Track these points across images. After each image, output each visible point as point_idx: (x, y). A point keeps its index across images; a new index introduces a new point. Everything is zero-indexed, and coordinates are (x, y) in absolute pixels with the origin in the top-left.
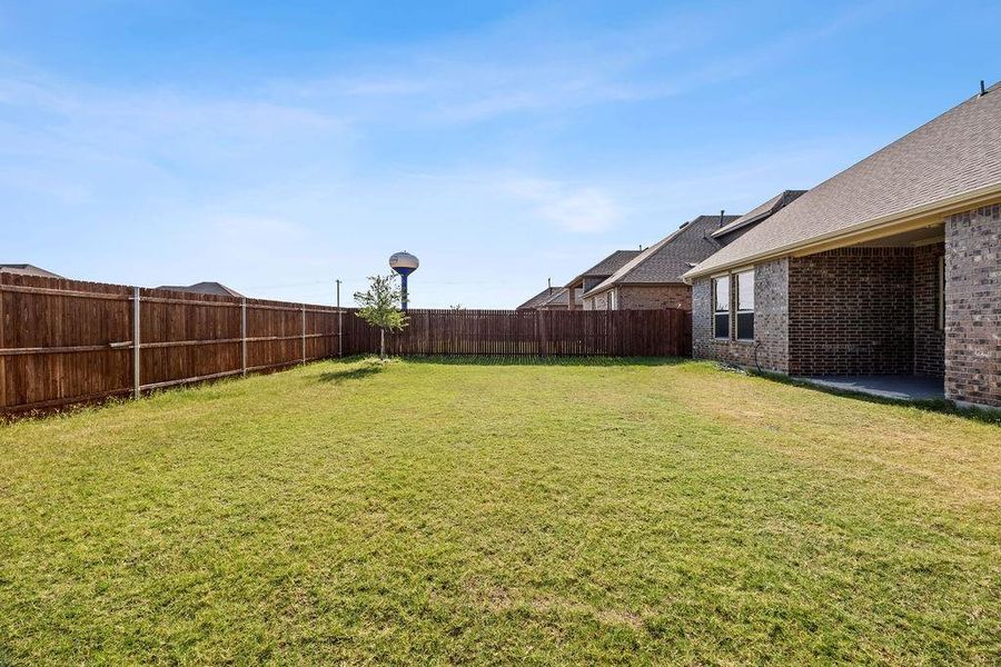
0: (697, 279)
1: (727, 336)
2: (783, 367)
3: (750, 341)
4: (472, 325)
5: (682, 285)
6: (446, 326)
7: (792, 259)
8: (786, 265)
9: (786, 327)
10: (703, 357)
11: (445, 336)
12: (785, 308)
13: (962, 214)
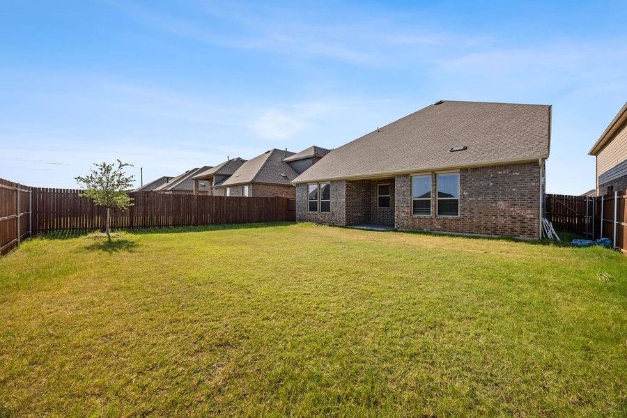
0: (298, 184)
1: (316, 210)
2: (344, 222)
3: (328, 213)
4: (168, 204)
5: (291, 186)
6: (145, 205)
7: (347, 181)
8: (345, 183)
9: (344, 207)
10: (302, 220)
11: (145, 214)
12: (344, 200)
13: (399, 176)
